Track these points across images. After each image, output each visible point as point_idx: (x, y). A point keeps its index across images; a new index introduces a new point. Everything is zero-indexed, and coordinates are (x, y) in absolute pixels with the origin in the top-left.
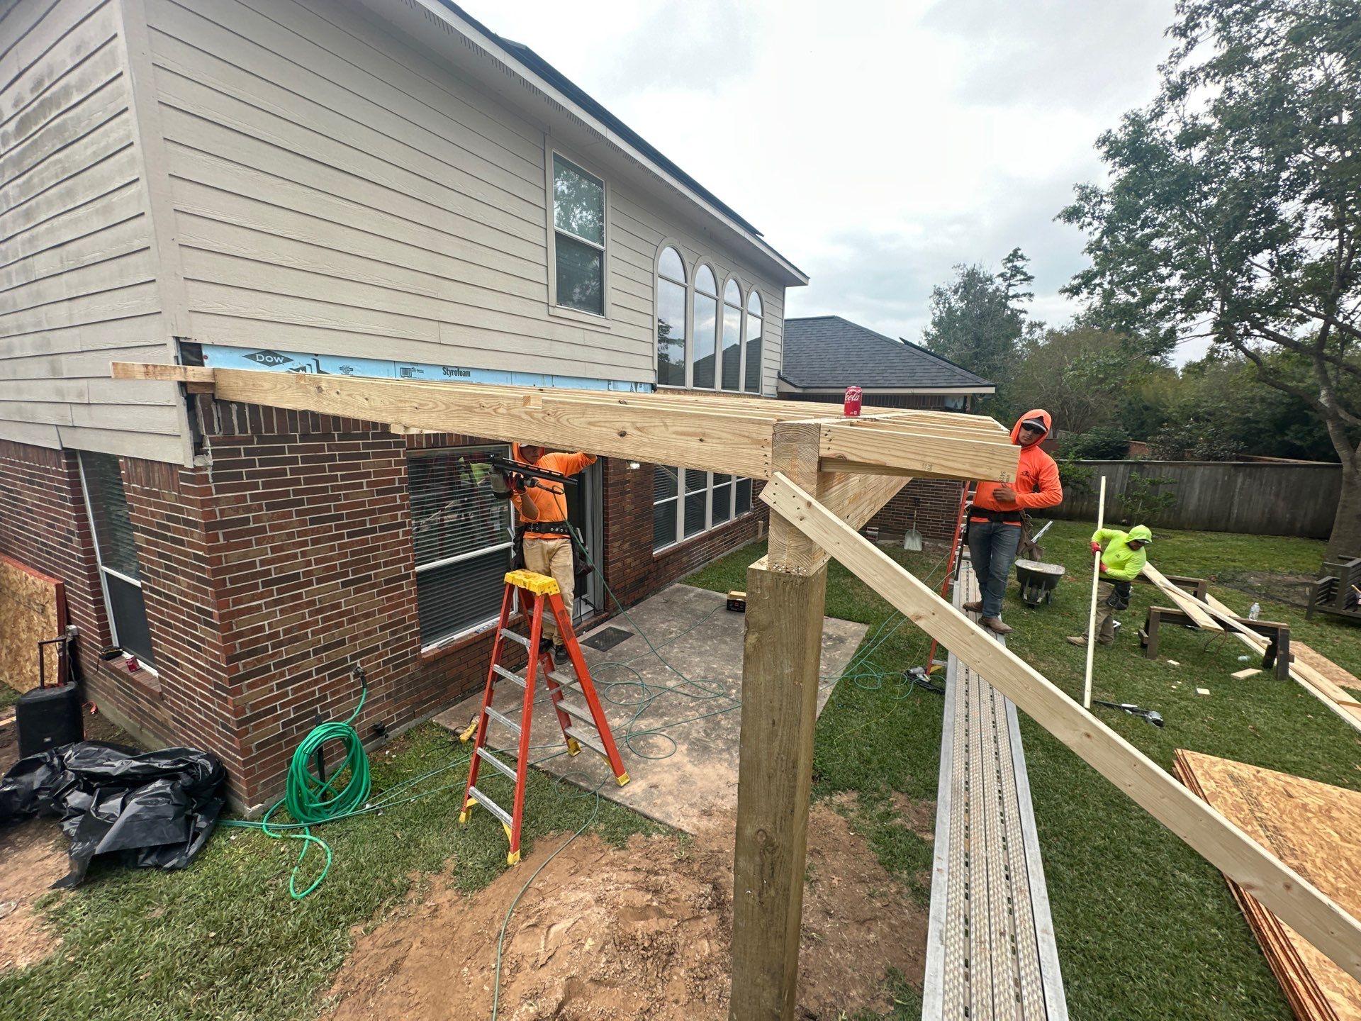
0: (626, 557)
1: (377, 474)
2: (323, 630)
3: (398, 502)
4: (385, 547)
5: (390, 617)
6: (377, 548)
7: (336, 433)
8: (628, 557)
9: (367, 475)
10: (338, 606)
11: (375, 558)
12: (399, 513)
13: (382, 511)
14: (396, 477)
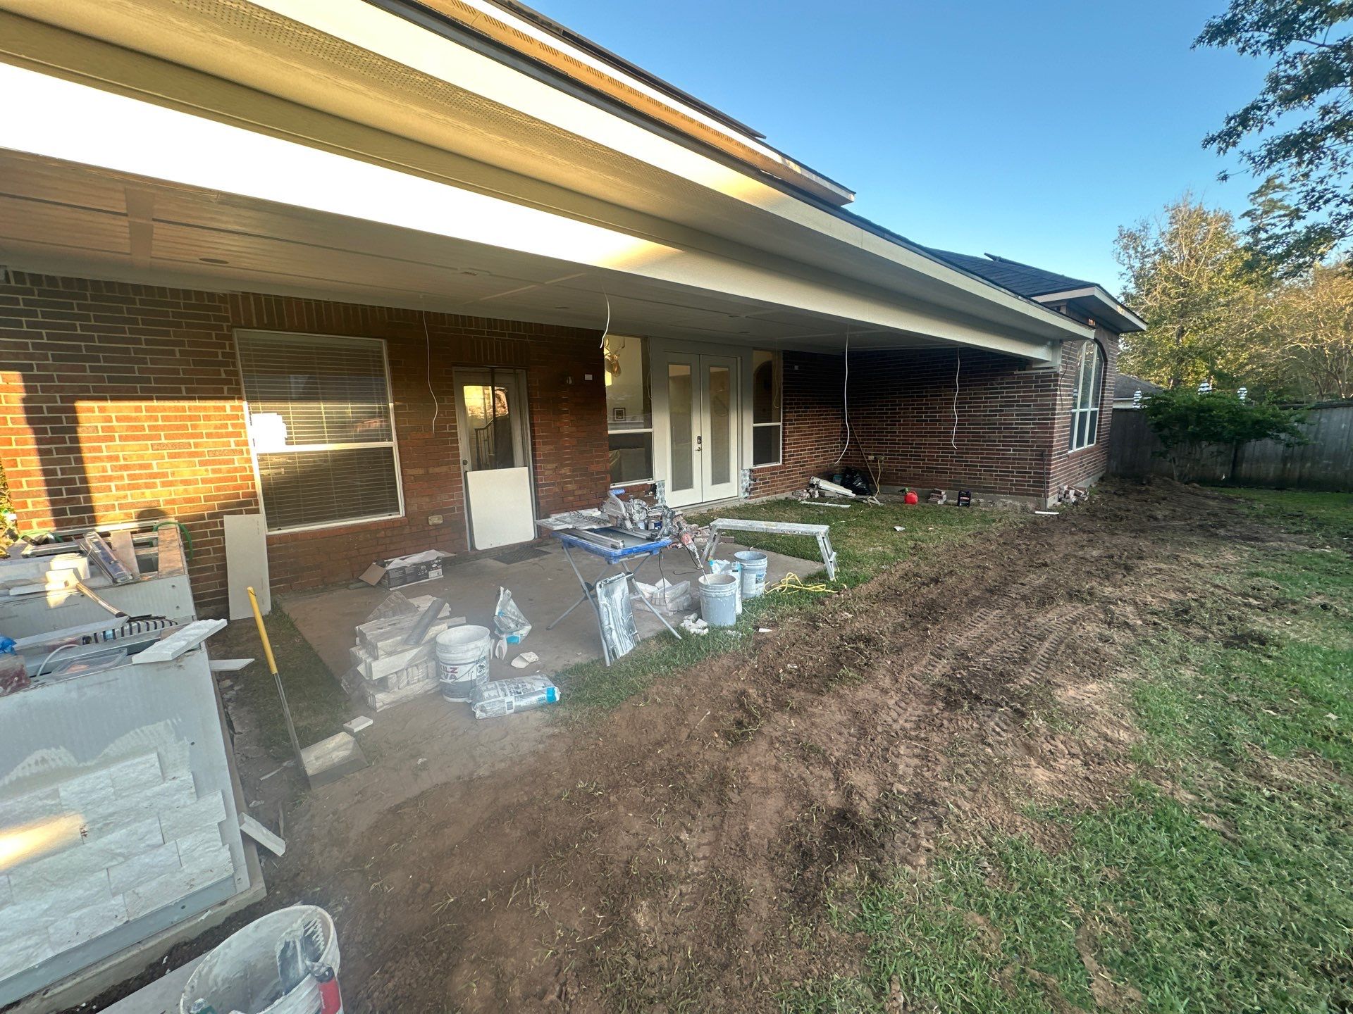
0: (566, 483)
1: (191, 344)
2: (131, 487)
3: (224, 376)
4: (207, 418)
5: (218, 489)
6: (198, 418)
7: (137, 297)
8: (570, 483)
9: (181, 344)
10: (149, 466)
11: (194, 427)
12: (225, 388)
13: (199, 381)
14: (220, 351)
